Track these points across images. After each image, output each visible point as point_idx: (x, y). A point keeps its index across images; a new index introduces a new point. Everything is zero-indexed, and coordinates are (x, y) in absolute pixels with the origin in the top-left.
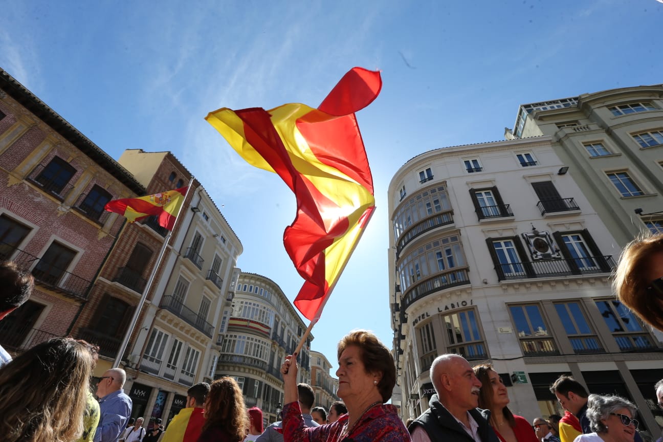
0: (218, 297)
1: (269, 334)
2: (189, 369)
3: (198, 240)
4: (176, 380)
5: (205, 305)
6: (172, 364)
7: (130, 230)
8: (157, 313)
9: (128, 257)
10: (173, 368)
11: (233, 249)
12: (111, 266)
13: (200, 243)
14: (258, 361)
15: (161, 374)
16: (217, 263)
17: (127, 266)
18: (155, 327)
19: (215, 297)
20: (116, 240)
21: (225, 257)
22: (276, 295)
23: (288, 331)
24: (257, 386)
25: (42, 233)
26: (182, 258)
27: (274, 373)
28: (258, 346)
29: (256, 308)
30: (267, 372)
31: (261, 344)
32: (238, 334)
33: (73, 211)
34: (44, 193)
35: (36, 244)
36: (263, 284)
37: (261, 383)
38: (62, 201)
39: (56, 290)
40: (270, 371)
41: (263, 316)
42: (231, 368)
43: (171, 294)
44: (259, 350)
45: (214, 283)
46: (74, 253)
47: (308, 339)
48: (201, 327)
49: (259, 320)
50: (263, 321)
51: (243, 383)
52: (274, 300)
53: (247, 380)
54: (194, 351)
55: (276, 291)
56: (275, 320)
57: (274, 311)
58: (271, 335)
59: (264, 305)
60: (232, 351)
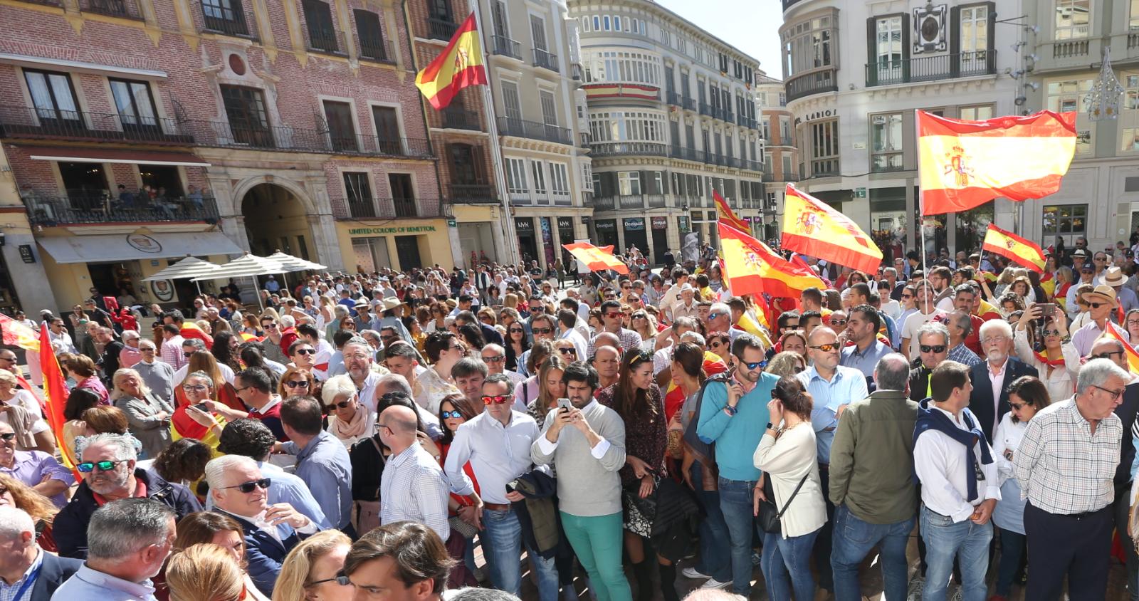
0: (559, 81)
1: (658, 98)
2: (560, 188)
3: (497, 8)
4: (552, 202)
5: (548, 103)
6: (540, 189)
8: (500, 144)
10: (544, 192)
13: (502, 12)
14: (651, 145)
15: (535, 202)
16: (537, 26)
18: (506, 157)
19: (555, 85)
21: (545, 9)
22: (656, 18)
23: (698, 75)
24: (660, 179)
25: (361, 105)
26: (492, 56)
27: (684, 152)
28: (646, 122)
29: (624, 59)
30: (670, 157)
31: (648, 119)
32: (610, 110)
33: (362, 63)
34: (329, 58)
35: (363, 118)
36: (626, 9)
37: (664, 174)
38: (348, 57)
39: (408, 158)
40: (676, 152)
41: (641, 70)
42: (616, 162)
43: (503, 113)
44: (649, 128)
45: (547, 66)
46: (393, 109)
47: (746, 69)
48: (555, 135)
49: (636, 80)
50: (642, 81)
51: (638, 179)
52: (654, 31)
53: (642, 174)
54: (557, 165)
55: (653, 12)
56: (667, 68)
57: (658, 53)
58: (664, 98)
59: (636, 51)
60: (610, 138)
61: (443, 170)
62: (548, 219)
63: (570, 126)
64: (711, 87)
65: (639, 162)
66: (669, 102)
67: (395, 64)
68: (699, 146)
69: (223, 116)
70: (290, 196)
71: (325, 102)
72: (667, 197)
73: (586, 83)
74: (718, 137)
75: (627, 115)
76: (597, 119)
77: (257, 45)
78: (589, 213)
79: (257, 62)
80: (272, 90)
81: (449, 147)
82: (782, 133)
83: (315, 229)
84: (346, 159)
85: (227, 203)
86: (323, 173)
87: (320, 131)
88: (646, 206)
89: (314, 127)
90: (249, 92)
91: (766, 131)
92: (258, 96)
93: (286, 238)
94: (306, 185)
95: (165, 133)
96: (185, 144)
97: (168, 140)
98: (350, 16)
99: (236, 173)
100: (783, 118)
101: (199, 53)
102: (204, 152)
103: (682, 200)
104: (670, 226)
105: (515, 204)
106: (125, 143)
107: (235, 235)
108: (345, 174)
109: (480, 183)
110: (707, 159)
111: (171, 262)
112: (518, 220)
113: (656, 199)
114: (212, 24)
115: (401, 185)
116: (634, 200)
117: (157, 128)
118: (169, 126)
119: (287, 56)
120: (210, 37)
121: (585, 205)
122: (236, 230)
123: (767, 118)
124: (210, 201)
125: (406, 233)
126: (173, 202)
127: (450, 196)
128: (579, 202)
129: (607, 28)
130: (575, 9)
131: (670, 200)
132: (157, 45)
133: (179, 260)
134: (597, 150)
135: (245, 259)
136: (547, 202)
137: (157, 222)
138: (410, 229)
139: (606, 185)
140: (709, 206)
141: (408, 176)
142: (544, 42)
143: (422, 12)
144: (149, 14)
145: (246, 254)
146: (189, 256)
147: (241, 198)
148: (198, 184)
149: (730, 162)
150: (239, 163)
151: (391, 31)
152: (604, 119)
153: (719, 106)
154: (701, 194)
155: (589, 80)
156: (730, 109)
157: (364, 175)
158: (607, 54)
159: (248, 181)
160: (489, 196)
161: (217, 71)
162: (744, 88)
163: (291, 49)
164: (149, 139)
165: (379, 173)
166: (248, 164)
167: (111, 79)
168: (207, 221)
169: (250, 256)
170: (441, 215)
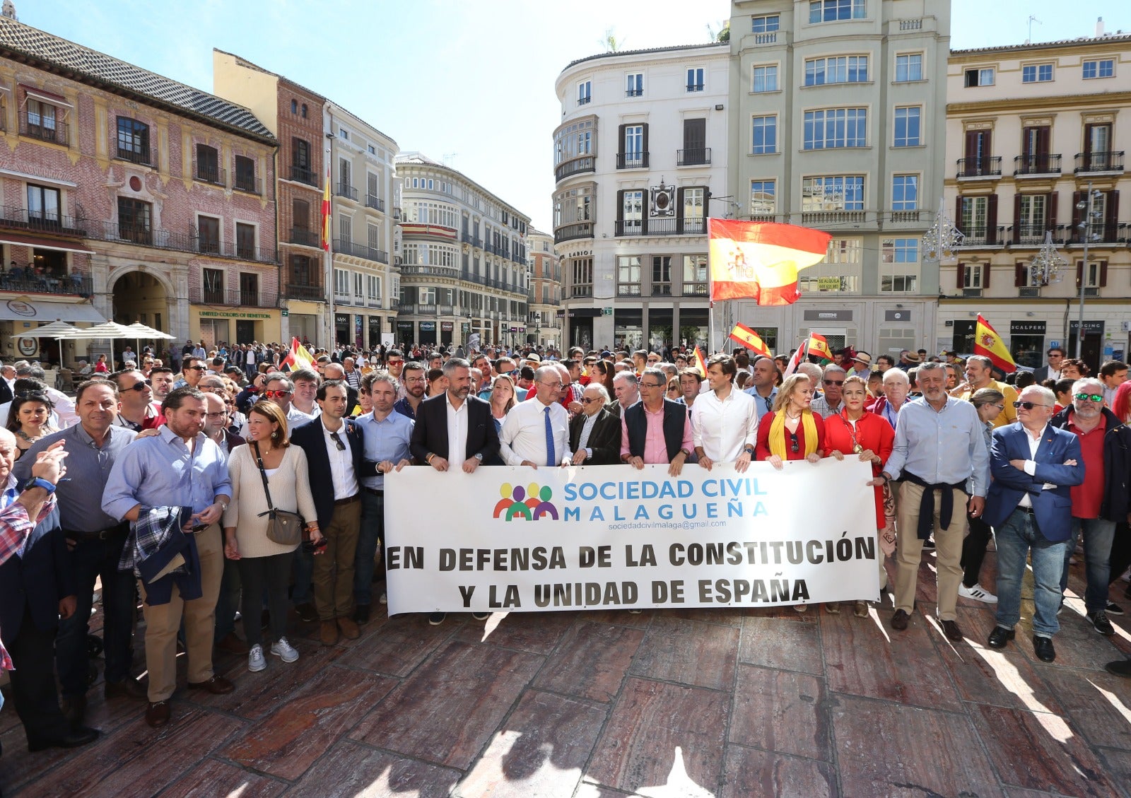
0: (383, 219)
1: (455, 237)
2: (374, 295)
3: (345, 165)
4: (366, 305)
5: (373, 233)
6: (358, 293)
7: (283, 190)
8: (333, 259)
9: (292, 216)
10: (361, 297)
11: (387, 154)
12: (283, 231)
13: (347, 168)
14: (447, 270)
15: (353, 303)
16: (373, 181)
17: (294, 225)
18: (335, 268)
19: (381, 221)
20: (275, 204)
21: (380, 170)
22: (460, 183)
23: (486, 224)
24: (451, 294)
25: (227, 221)
26: (335, 197)
27: (471, 277)
28: (444, 253)
29: (433, 208)
30: (460, 279)
31: (447, 251)
32: (418, 243)
33: (235, 192)
34: (211, 186)
35: (228, 231)
36: (438, 175)
37: (455, 291)
38: (225, 187)
39: (258, 262)
40: (465, 276)
41: (444, 217)
42: (418, 280)
43: (338, 235)
44: (447, 257)
45: (376, 208)
46: (252, 227)
47: (521, 224)
48: (374, 255)
49: (440, 223)
50: (444, 224)
51: (434, 293)
52: (457, 192)
53: (438, 290)
54: (374, 278)
55: (458, 179)
56: (463, 217)
57: (459, 206)
58: (460, 238)
59: (443, 204)
60: (415, 262)
61: (284, 273)
62: (362, 316)
63: (387, 250)
64: (495, 233)
65: (436, 281)
66: (463, 241)
67: (260, 195)
68: (482, 273)
69: (115, 218)
70: (156, 282)
71: (200, 216)
72: (455, 307)
73: (403, 223)
74: (497, 268)
75: (431, 247)
76: (408, 248)
77: (155, 172)
78: (395, 314)
79: (152, 184)
80: (160, 204)
81: (292, 258)
82: (544, 269)
83: (172, 310)
84: (208, 259)
85: (102, 282)
86: (187, 268)
87: (191, 236)
88: (439, 313)
89: (187, 234)
90: (140, 204)
91: (532, 268)
92: (147, 208)
93: (145, 315)
94: (171, 275)
95: (64, 226)
96: (78, 236)
97: (64, 232)
98: (232, 159)
99: (114, 261)
100: (545, 259)
101: (106, 173)
102: (92, 243)
103: (466, 311)
104: (455, 329)
105: (338, 303)
106: (28, 231)
107: (103, 308)
108: (205, 269)
109: (312, 285)
110: (487, 283)
111: (41, 324)
112: (338, 315)
113: (447, 309)
114: (122, 154)
115: (249, 283)
116: (430, 308)
117: (58, 223)
118: (68, 222)
119: (176, 181)
120: (119, 163)
121: (391, 309)
122: (105, 304)
123: (533, 258)
124: (88, 281)
125: (246, 318)
126: (56, 278)
127: (286, 293)
128: (387, 305)
129: (423, 186)
130: (401, 172)
131: (457, 310)
132: (74, 164)
133: (49, 323)
134: (406, 270)
135: (108, 325)
136: (363, 304)
137: (37, 293)
138: (249, 315)
139: (409, 295)
140: (486, 317)
141: (255, 276)
142: (376, 191)
143: (288, 161)
144: (74, 142)
145: (109, 321)
146: (58, 320)
147: (114, 280)
148: (81, 266)
149: (505, 287)
150: (119, 255)
151: (262, 172)
152: (413, 248)
153: (499, 247)
154: (481, 308)
155: (405, 220)
156: (507, 249)
157: (220, 273)
158: (420, 204)
159: (123, 269)
160: (318, 295)
161: (119, 187)
162: (518, 236)
163: (181, 177)
164: (48, 230)
165: (232, 273)
166: (126, 256)
167: (29, 184)
168: (81, 296)
169: (112, 323)
170: (277, 307)
